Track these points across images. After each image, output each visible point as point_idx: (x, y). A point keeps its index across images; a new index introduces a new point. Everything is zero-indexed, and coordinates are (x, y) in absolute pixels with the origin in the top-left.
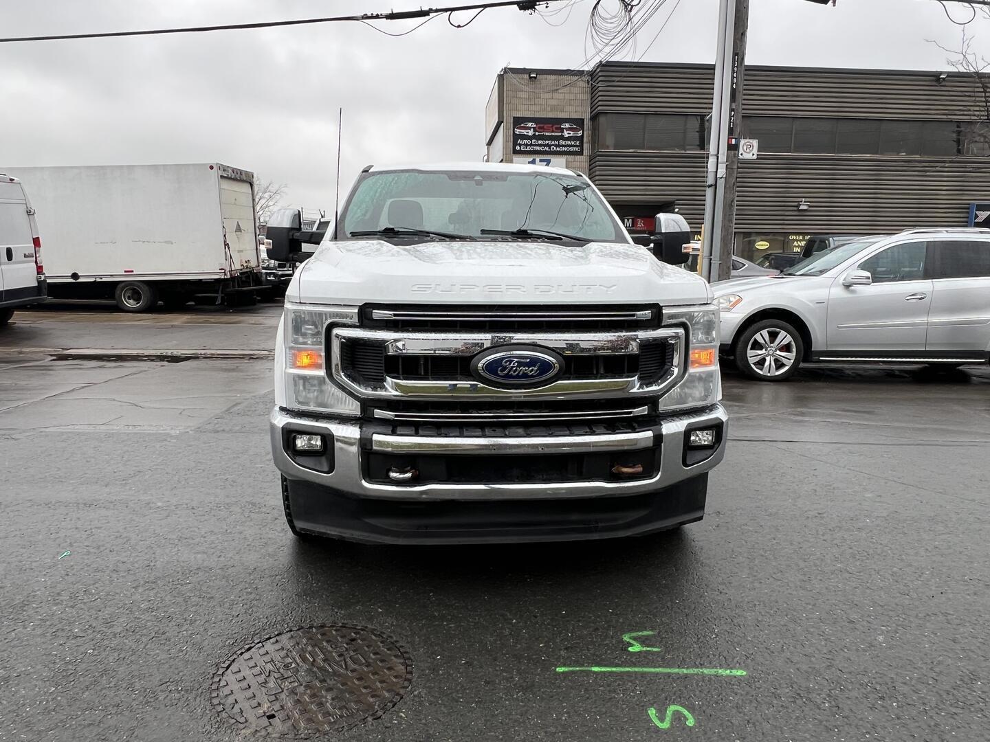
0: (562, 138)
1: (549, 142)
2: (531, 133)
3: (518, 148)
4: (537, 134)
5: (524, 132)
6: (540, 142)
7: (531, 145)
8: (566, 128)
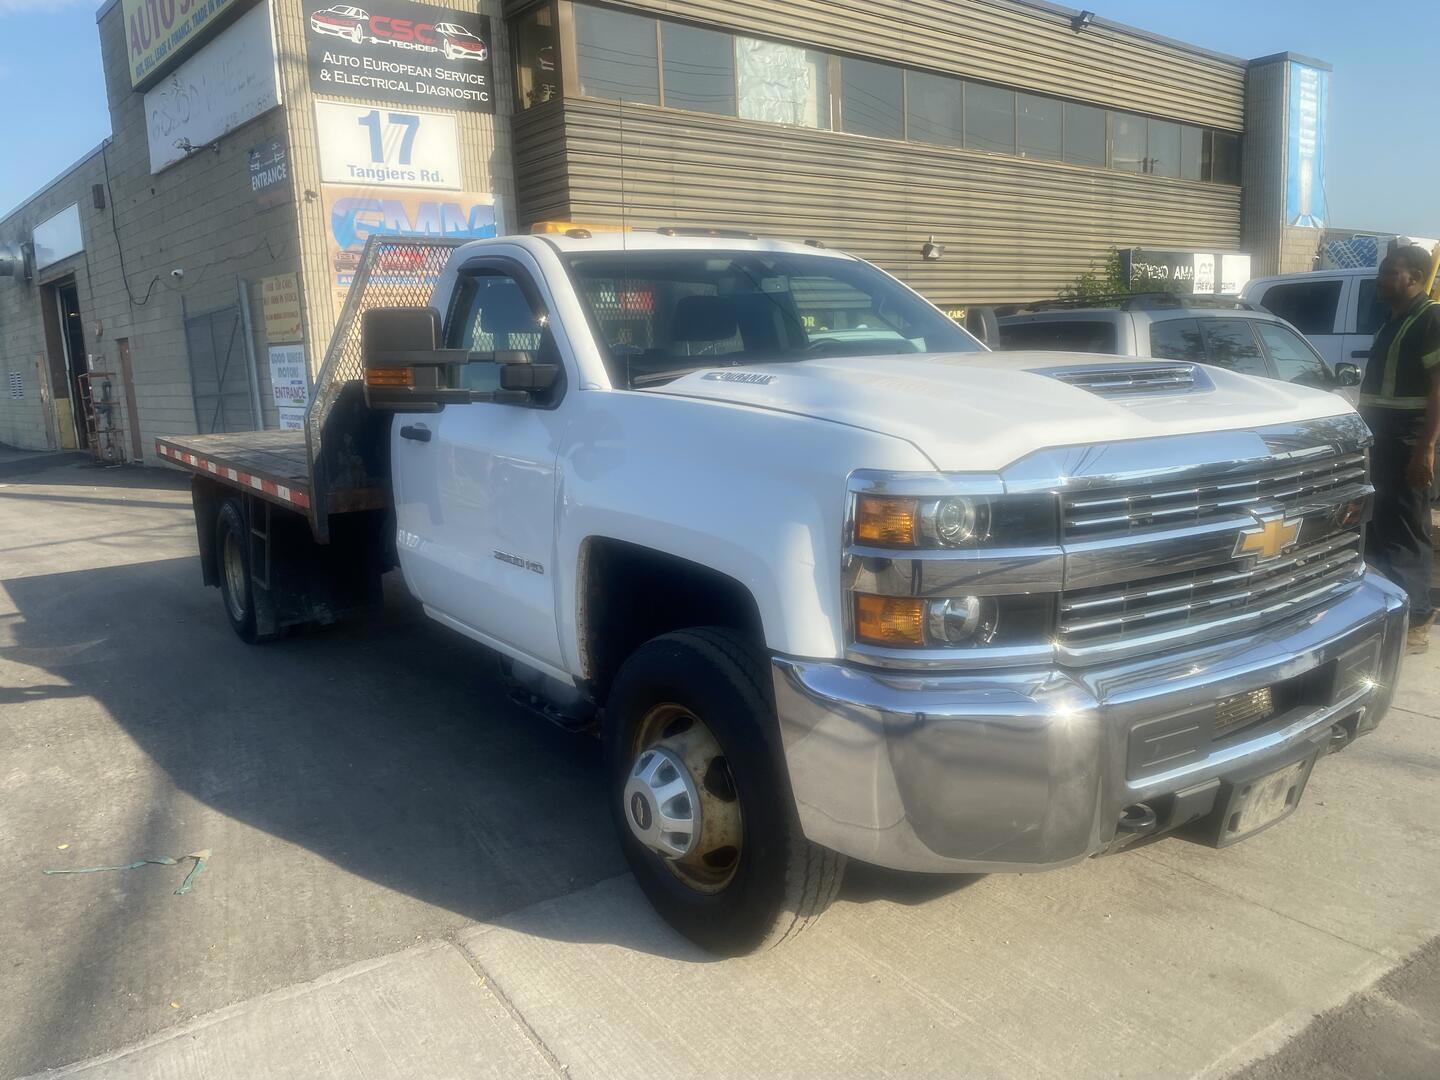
0: (440, 61)
1: (409, 69)
2: (356, 36)
3: (325, 75)
4: (374, 40)
5: (339, 31)
6: (384, 66)
7: (360, 71)
8: (449, 37)
